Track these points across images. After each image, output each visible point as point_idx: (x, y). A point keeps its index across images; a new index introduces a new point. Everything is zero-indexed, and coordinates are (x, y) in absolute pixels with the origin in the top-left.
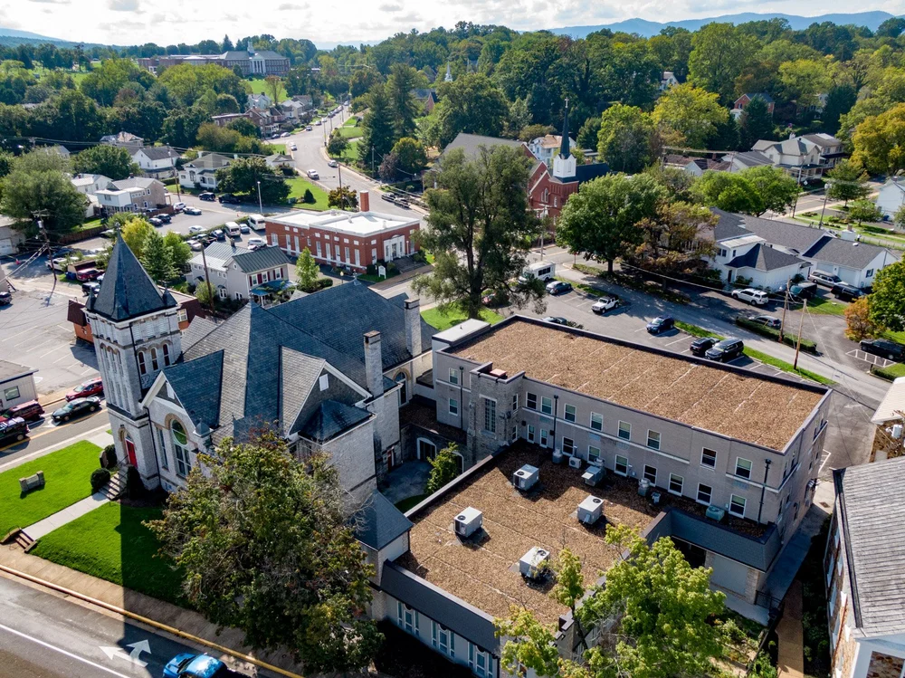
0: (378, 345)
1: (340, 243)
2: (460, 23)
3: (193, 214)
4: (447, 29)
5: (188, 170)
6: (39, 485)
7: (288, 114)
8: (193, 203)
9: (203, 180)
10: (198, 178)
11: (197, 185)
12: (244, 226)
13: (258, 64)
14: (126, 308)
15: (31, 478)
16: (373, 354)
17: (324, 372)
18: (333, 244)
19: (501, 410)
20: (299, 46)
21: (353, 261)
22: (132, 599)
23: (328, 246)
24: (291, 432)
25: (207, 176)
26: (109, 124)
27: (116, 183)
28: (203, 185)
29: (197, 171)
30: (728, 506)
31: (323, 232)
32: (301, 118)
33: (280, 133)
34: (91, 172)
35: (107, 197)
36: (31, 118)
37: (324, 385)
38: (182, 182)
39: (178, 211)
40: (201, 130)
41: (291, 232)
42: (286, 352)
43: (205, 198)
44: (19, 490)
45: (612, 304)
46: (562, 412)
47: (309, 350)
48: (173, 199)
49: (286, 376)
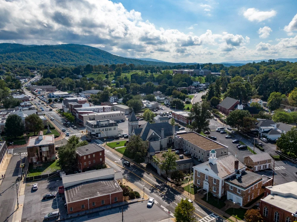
0: (163, 131)
1: (183, 118)
2: (270, 60)
3: (163, 110)
4: (266, 61)
5: (166, 100)
6: (119, 144)
7: (200, 88)
8: (164, 107)
9: (169, 103)
10: (168, 103)
11: (167, 104)
12: (170, 113)
13: (202, 72)
14: (132, 120)
15: (118, 143)
16: (163, 132)
17: (153, 132)
18: (182, 118)
19: (178, 143)
20: (219, 66)
21: (185, 122)
22: (124, 156)
23: (181, 119)
24: (147, 140)
25: (169, 102)
26: (156, 89)
27: (150, 102)
28: (168, 104)
29: (168, 101)
30: (201, 159)
31: (181, 116)
32: (204, 88)
33: (195, 92)
34: (147, 100)
35: (148, 105)
36: (141, 87)
37: (153, 134)
38: (165, 103)
39: (160, 109)
40: (173, 92)
41: (176, 115)
42: (150, 129)
43: (167, 107)
44: (116, 144)
45: (230, 137)
46: (186, 144)
47: (153, 129)
48: (160, 107)
49: (149, 132)
